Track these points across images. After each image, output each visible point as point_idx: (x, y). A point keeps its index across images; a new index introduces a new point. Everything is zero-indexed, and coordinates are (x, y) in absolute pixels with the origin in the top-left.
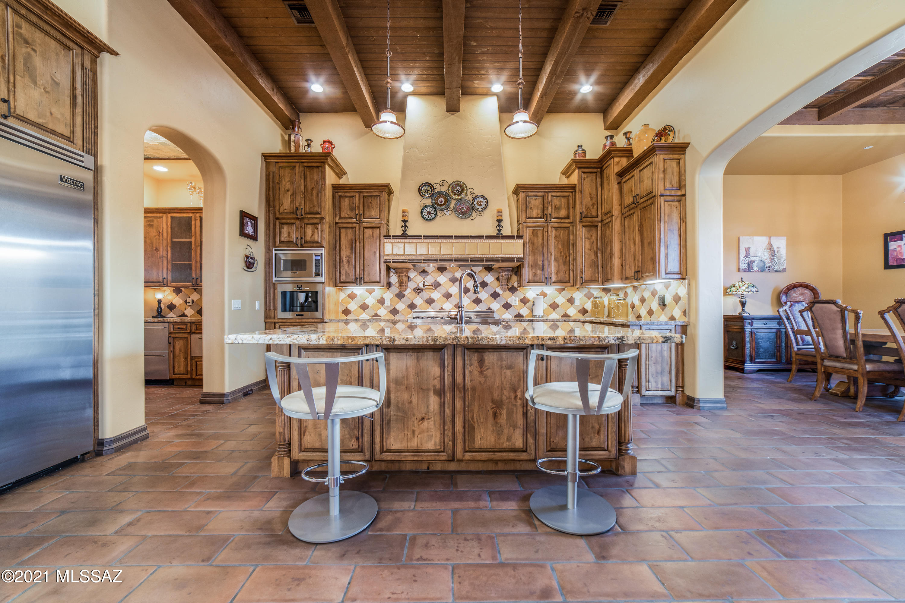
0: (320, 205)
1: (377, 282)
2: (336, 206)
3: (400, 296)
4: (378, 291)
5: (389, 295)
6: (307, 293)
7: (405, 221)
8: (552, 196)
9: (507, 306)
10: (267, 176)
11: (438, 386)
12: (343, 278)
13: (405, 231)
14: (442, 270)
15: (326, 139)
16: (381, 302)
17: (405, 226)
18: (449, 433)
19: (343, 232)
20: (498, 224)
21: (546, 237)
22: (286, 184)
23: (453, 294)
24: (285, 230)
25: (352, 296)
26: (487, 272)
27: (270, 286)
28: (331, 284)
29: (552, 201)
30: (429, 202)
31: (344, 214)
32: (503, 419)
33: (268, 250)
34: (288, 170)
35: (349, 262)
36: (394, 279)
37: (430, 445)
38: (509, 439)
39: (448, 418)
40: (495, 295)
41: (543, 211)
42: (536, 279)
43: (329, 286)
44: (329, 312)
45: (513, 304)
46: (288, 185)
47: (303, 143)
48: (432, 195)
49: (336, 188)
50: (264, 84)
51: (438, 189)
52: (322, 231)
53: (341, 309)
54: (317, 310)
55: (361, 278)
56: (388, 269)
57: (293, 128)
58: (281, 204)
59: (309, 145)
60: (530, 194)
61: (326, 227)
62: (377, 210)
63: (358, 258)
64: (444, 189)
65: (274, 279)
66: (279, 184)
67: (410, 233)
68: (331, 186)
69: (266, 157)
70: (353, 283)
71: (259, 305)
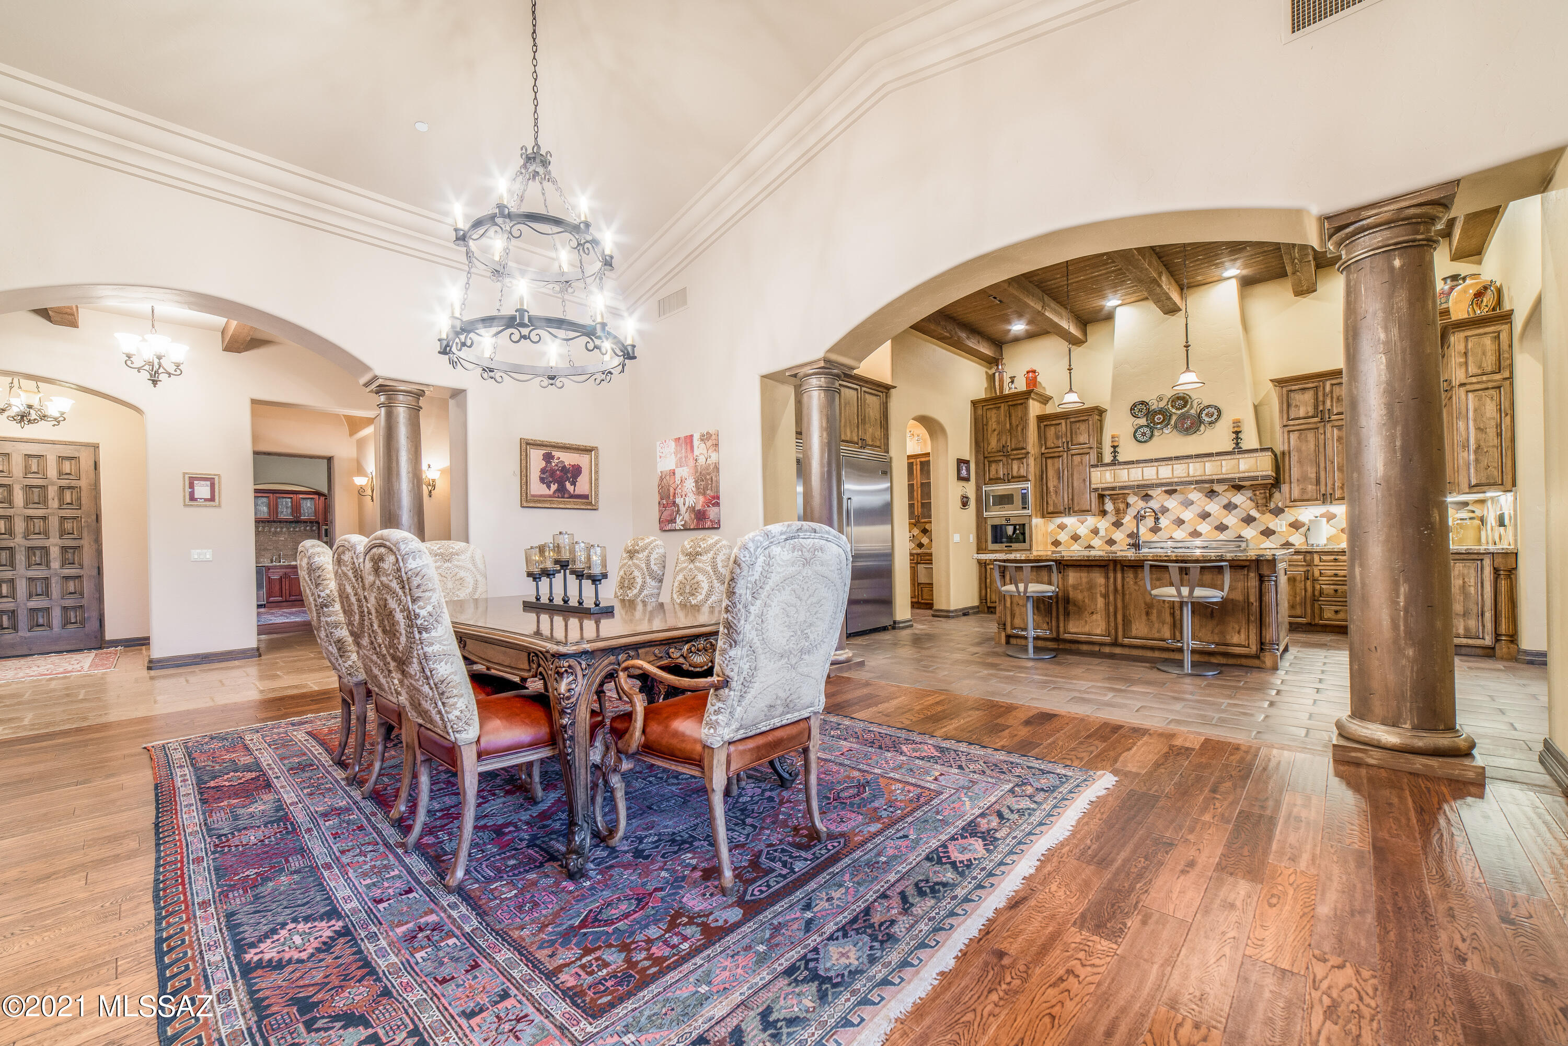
0: (1025, 439)
1: (1088, 511)
2: (1042, 436)
3: (1118, 524)
4: (1091, 521)
5: (1104, 524)
6: (1015, 526)
7: (1114, 447)
8: (1332, 385)
9: (1268, 533)
10: (976, 419)
11: (1103, 591)
12: (1051, 509)
13: (1115, 457)
14: (1170, 492)
15: (1028, 369)
16: (1095, 532)
17: (1115, 452)
18: (1112, 624)
19: (1049, 461)
20: (1234, 436)
21: (1321, 442)
22: (993, 424)
23: (1186, 520)
24: (993, 466)
25: (1062, 527)
26: (1236, 492)
27: (981, 520)
28: (1039, 514)
29: (1332, 392)
30: (1143, 421)
31: (1049, 444)
32: (1154, 617)
33: (978, 489)
34: (994, 411)
35: (1056, 492)
36: (1109, 506)
37: (1098, 631)
38: (1159, 631)
39: (1112, 614)
40: (1249, 520)
41: (1316, 407)
42: (1305, 497)
43: (1036, 516)
44: (1037, 543)
45: (1278, 529)
46: (994, 426)
47: (1007, 380)
48: (1147, 415)
49: (1041, 419)
50: (972, 343)
51: (1154, 406)
52: (1028, 465)
53: (1050, 541)
54: (1024, 541)
55: (1069, 509)
56: (1101, 497)
57: (997, 365)
58: (989, 444)
59: (1012, 382)
60: (1293, 388)
61: (1031, 461)
62: (1086, 435)
63: (1066, 488)
64: (1162, 405)
65: (985, 514)
66: (987, 425)
67: (1121, 458)
68: (1035, 418)
69: (974, 403)
70: (1061, 513)
71: (972, 538)
